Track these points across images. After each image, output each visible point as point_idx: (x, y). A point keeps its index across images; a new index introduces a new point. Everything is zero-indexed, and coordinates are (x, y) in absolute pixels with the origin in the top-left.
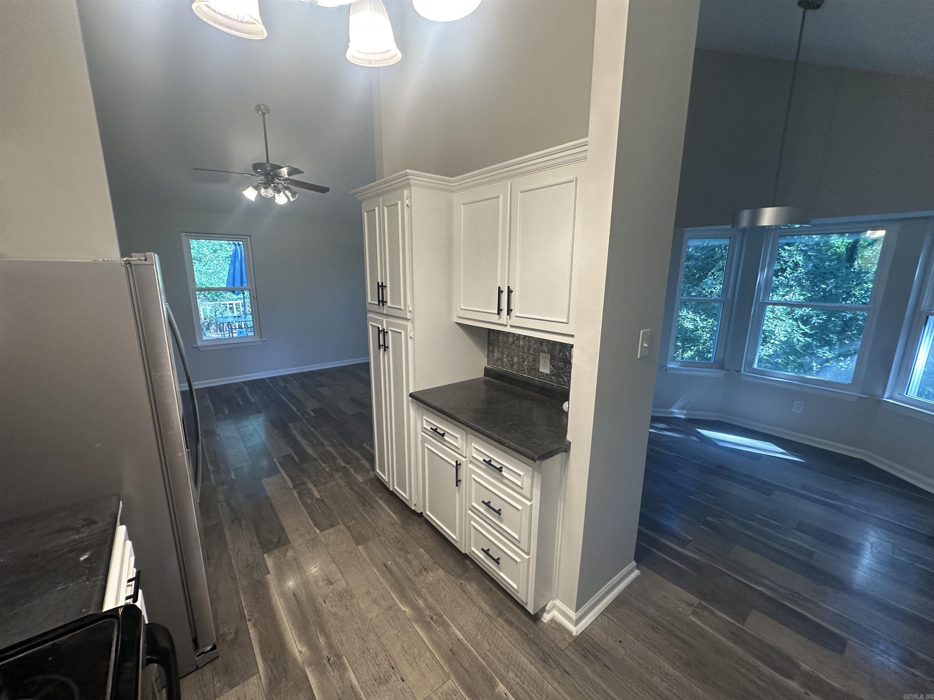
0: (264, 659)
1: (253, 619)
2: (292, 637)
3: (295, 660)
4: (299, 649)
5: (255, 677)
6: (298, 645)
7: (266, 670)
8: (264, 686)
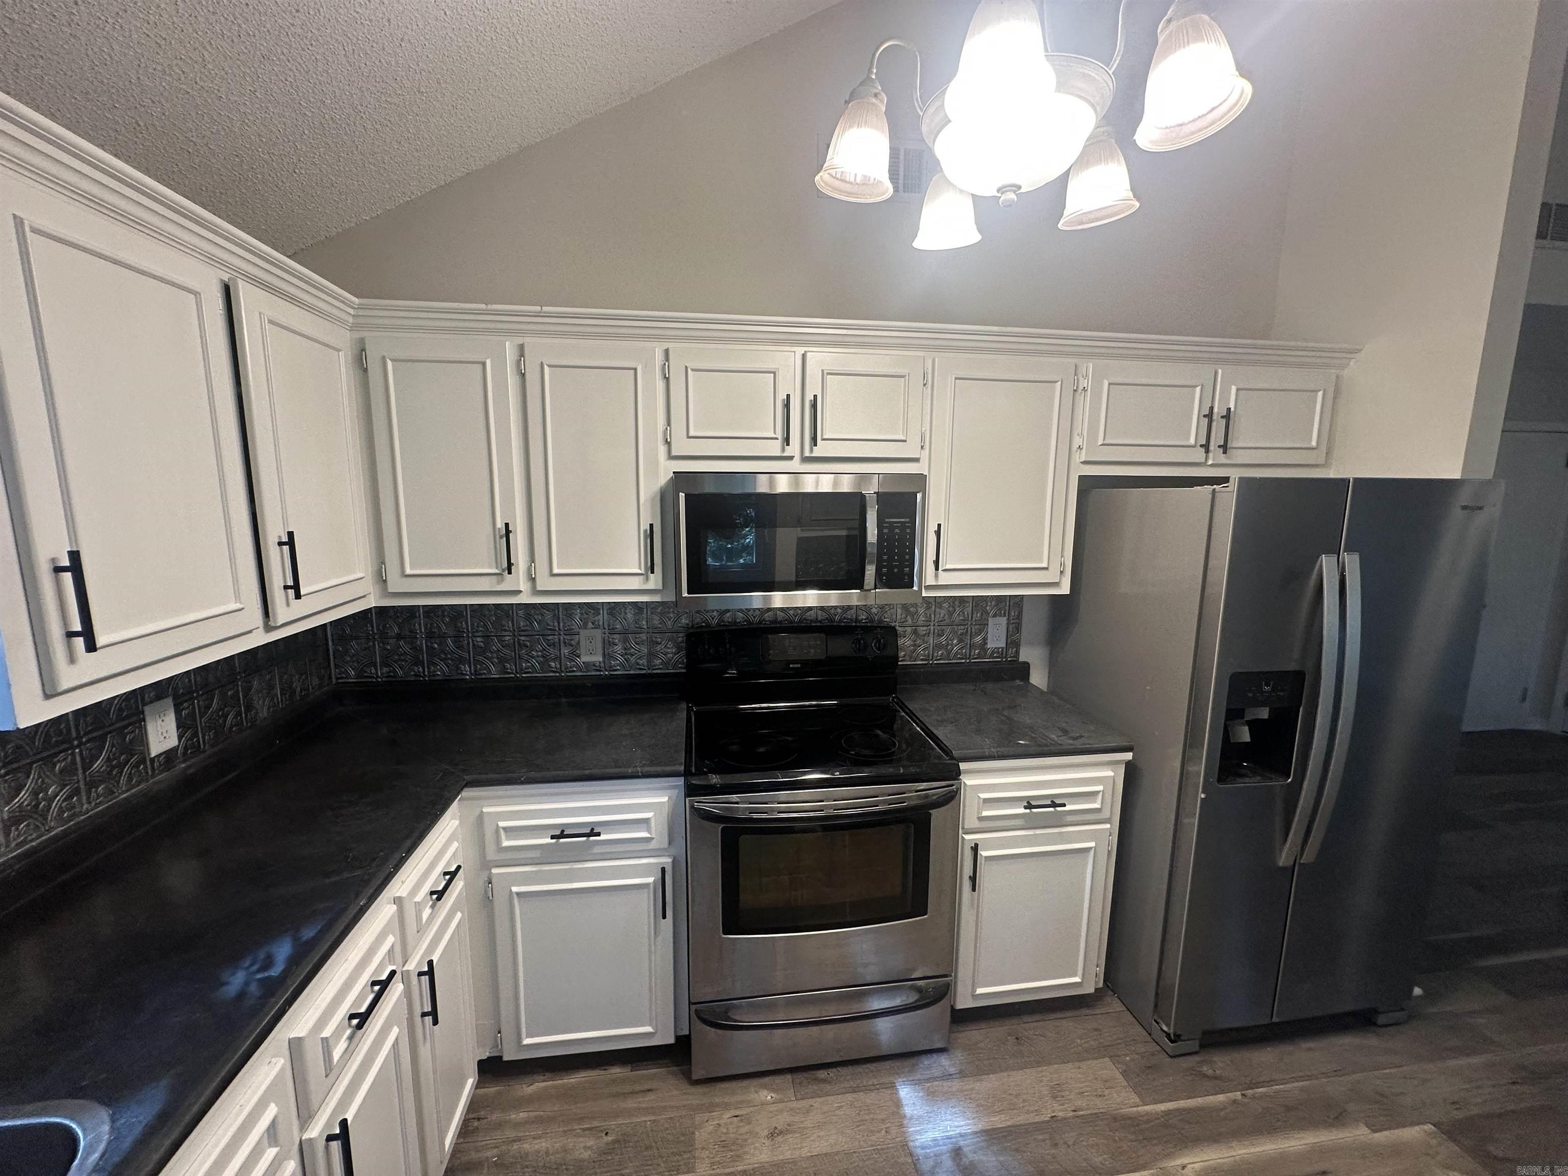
0: (1168, 1113)
1: (1246, 1100)
2: (1214, 1157)
3: (1168, 1156)
4: (1189, 1166)
5: (1138, 1100)
6: (1198, 1164)
7: (1147, 1114)
8: (1121, 1111)
